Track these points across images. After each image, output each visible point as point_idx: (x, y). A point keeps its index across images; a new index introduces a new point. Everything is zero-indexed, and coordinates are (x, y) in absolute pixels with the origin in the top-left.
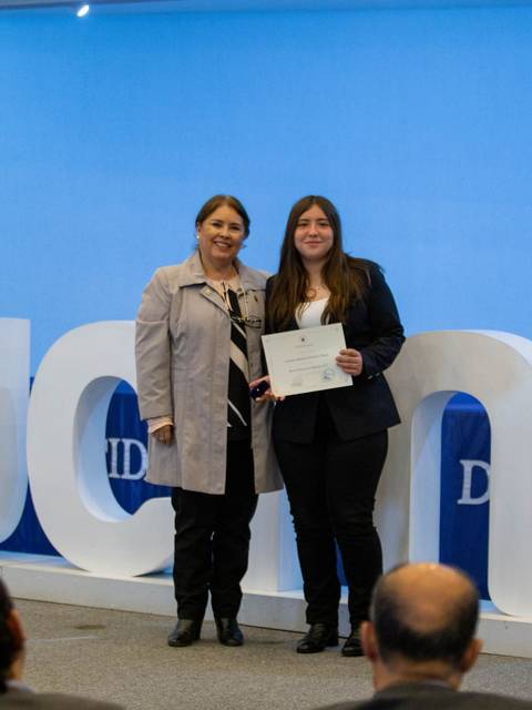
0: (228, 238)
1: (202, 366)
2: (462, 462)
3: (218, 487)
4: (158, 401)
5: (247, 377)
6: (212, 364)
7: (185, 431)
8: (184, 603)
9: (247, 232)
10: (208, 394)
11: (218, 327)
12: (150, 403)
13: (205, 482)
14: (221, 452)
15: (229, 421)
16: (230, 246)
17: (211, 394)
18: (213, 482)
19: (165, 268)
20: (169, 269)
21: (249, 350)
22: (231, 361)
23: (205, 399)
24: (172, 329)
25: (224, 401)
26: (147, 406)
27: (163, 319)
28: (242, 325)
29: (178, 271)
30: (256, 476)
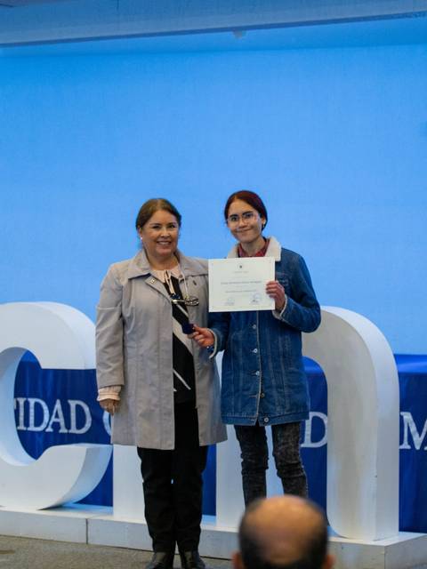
0: (168, 237)
6: (158, 341)
11: (161, 311)
13: (158, 440)
15: (175, 387)
16: (170, 243)
18: (165, 440)
19: (117, 264)
23: (154, 371)
26: (101, 377)
28: (183, 304)
29: (127, 266)
30: (201, 431)
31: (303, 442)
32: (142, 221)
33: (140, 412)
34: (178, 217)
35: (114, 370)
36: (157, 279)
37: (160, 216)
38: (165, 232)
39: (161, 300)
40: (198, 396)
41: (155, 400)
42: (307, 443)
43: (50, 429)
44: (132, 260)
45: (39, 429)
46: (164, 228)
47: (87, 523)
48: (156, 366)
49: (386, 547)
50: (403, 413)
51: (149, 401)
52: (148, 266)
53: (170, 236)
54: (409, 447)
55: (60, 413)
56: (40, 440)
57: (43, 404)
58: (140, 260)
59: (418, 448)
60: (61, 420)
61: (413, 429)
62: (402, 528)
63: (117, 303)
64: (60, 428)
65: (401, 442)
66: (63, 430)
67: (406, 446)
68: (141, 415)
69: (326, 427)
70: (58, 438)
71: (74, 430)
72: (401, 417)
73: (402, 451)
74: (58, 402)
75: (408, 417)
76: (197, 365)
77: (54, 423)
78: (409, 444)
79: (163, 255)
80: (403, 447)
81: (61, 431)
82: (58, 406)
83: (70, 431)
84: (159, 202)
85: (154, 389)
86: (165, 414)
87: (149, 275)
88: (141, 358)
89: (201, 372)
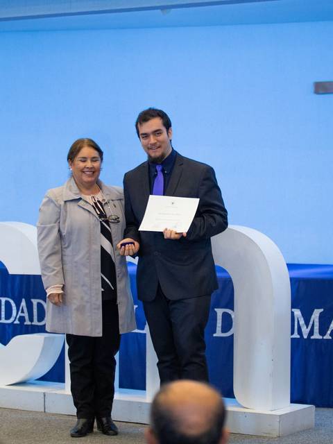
0: (91, 168)
1: (83, 253)
2: (216, 310)
3: (98, 332)
4: (55, 275)
5: (113, 258)
6: (89, 252)
8: (80, 408)
10: (87, 271)
11: (92, 227)
12: (49, 277)
13: (89, 329)
14: (98, 309)
15: (102, 287)
16: (94, 172)
17: (90, 271)
19: (54, 189)
20: (56, 190)
21: (114, 239)
22: (102, 248)
23: (86, 275)
24: (61, 229)
25: (99, 274)
26: (47, 279)
27: (55, 222)
28: (107, 222)
29: (62, 191)
30: (120, 322)
31: (215, 332)
32: (72, 156)
33: (74, 307)
34: (101, 153)
35: (57, 273)
36: (86, 202)
37: (86, 151)
38: (89, 164)
39: (91, 218)
40: (118, 294)
41: (86, 298)
42: (219, 333)
43: (17, 322)
44: (65, 186)
45: (9, 321)
46: (89, 161)
47: (45, 396)
49: (280, 416)
50: (293, 310)
51: (82, 298)
52: (78, 192)
53: (93, 168)
54: (298, 337)
55: (25, 310)
56: (10, 330)
57: (12, 302)
58: (70, 186)
59: (305, 337)
60: (26, 315)
61: (302, 322)
62: (293, 401)
63: (57, 220)
64: (25, 321)
65: (292, 333)
66: (27, 323)
67: (296, 335)
68: (75, 309)
69: (233, 320)
70: (23, 329)
71: (36, 322)
72: (292, 313)
73: (293, 340)
74: (23, 300)
75: (297, 313)
76: (118, 270)
77: (20, 317)
78: (298, 334)
79: (88, 182)
80: (294, 336)
81: (25, 323)
82: (23, 303)
83: (33, 323)
84: (86, 141)
85: (85, 288)
86: (95, 309)
87: (80, 199)
88: (75, 264)
89: (120, 275)
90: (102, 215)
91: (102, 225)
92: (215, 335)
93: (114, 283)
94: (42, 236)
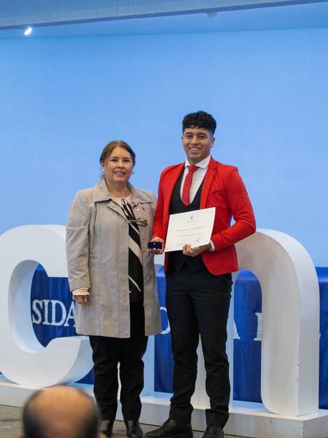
0: (122, 168)
1: (111, 255)
2: (256, 314)
3: (126, 334)
4: (82, 278)
5: (141, 260)
6: (117, 253)
7: (102, 298)
9: (134, 162)
11: (120, 228)
12: (76, 279)
13: (117, 330)
14: (126, 310)
15: (130, 289)
17: (118, 272)
18: (122, 331)
19: (84, 190)
20: (87, 191)
21: (142, 241)
22: (130, 249)
23: (114, 276)
25: (127, 277)
26: (74, 281)
27: (85, 225)
28: (136, 225)
29: (92, 192)
30: (146, 324)
31: (256, 337)
34: (133, 155)
35: (84, 276)
36: (116, 204)
37: (118, 152)
39: (120, 220)
40: (145, 297)
44: (95, 187)
46: (120, 161)
48: (115, 273)
52: (108, 193)
53: (124, 168)
63: (87, 222)
76: (145, 273)
85: (113, 290)
86: (123, 310)
88: (103, 266)
89: (148, 278)
90: (131, 217)
91: (130, 227)
92: (255, 339)
93: (141, 286)
94: (71, 239)
